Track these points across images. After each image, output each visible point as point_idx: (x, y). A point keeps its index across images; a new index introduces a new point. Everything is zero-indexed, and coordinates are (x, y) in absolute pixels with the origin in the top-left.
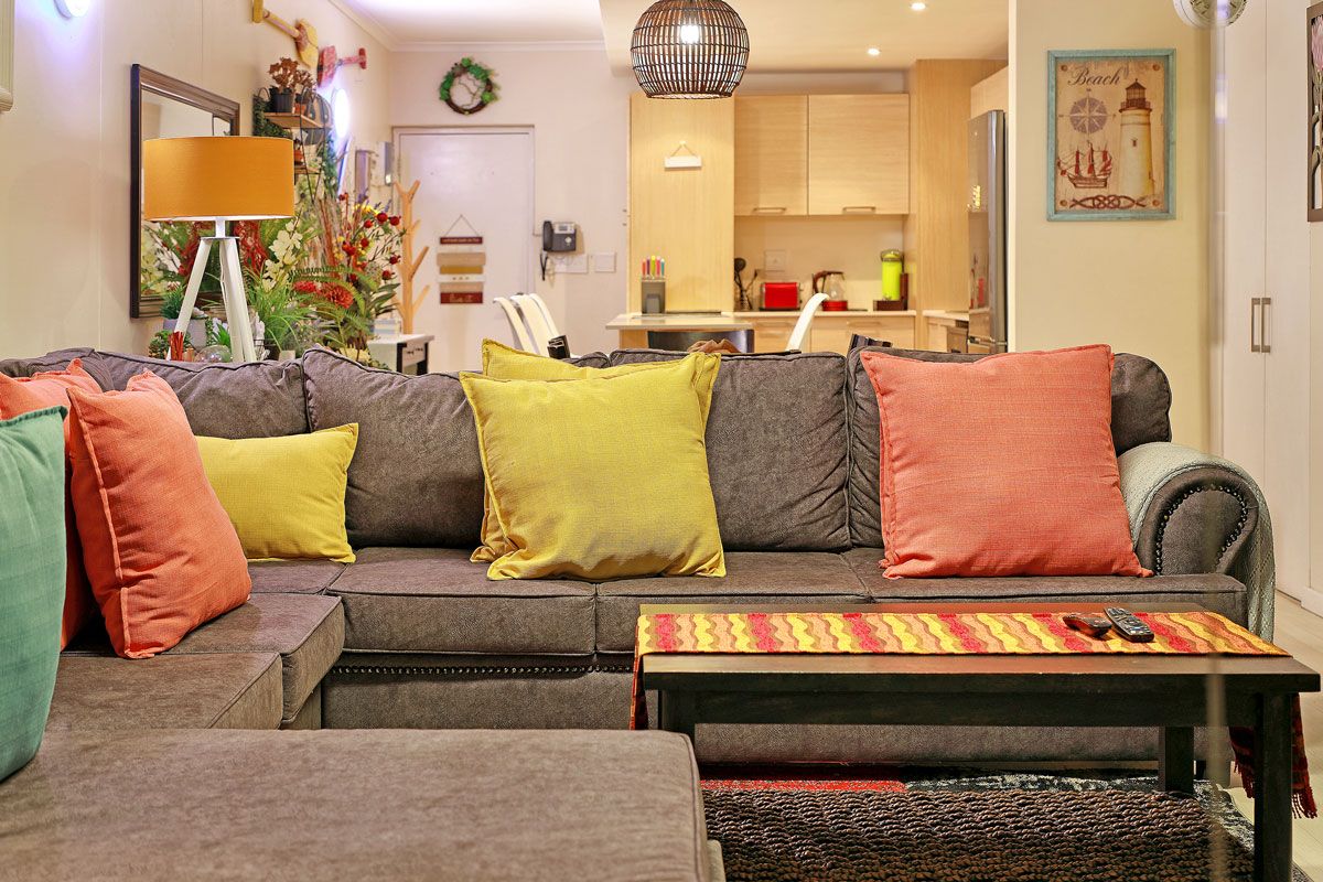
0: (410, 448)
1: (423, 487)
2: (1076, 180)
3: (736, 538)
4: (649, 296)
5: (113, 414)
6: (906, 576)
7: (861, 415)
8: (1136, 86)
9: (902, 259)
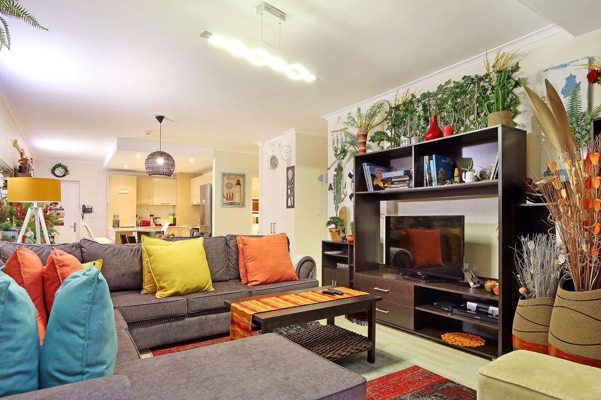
0: (119, 265)
1: (123, 275)
2: (227, 199)
3: (215, 280)
4: (115, 223)
5: (67, 262)
6: (253, 286)
7: (231, 250)
8: (238, 180)
9: (174, 215)
